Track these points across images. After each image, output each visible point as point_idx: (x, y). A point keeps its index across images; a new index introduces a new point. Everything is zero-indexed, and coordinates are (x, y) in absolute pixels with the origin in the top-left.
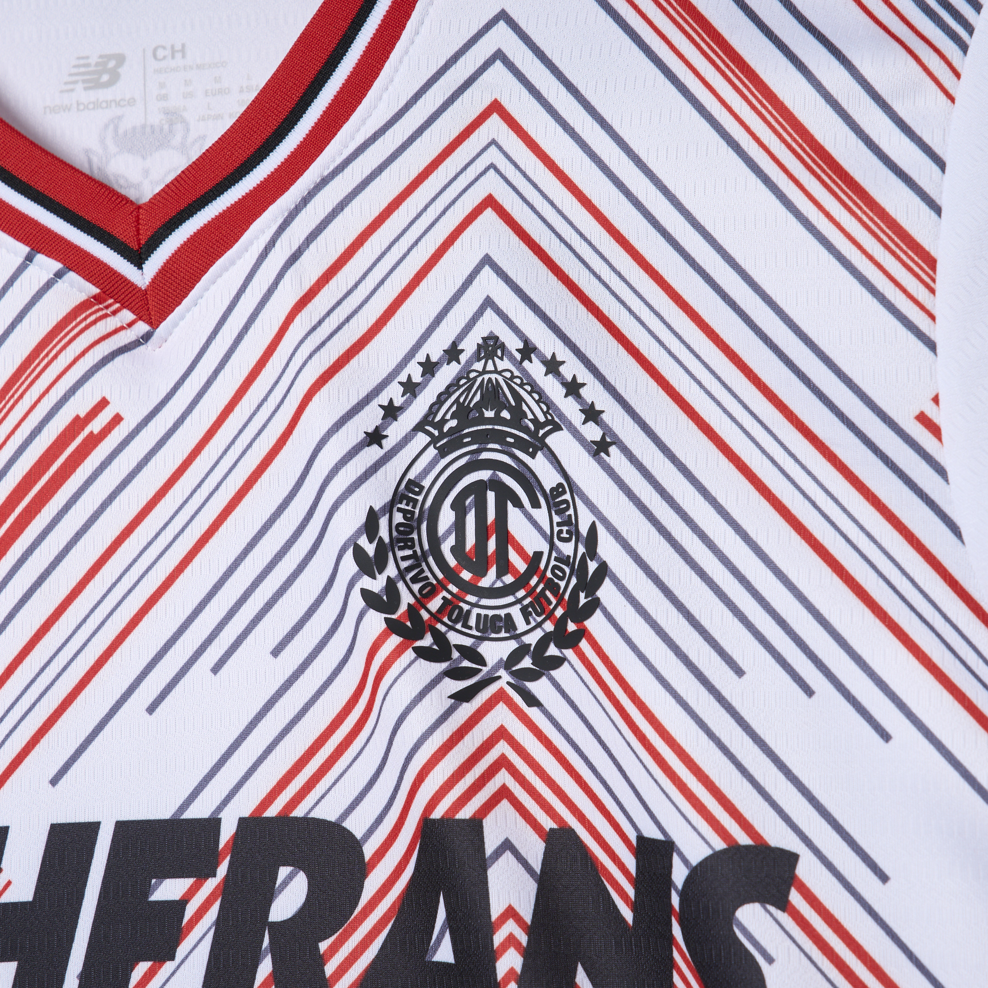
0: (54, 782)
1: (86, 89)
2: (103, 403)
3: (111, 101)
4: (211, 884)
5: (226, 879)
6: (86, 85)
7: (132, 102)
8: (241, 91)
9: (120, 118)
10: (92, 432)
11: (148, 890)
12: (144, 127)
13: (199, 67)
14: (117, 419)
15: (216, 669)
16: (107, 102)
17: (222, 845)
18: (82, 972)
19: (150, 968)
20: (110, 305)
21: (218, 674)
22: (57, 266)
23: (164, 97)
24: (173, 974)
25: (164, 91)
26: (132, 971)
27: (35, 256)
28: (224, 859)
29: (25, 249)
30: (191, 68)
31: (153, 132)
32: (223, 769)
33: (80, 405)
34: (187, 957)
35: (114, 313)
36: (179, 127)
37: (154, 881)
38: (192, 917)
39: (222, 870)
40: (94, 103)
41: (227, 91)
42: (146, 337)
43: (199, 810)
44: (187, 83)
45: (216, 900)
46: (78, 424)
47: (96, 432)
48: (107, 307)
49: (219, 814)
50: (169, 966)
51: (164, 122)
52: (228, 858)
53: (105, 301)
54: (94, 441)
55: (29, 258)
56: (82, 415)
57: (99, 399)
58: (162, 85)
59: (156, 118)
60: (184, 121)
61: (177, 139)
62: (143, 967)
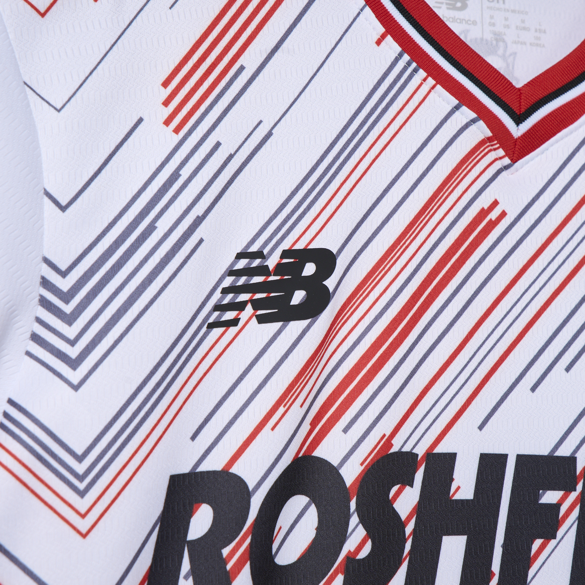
0: (481, 428)
1: (448, 8)
2: (495, 203)
3: (463, 20)
4: (573, 496)
5: (582, 493)
6: (448, 6)
7: (474, 23)
8: (536, 31)
9: (468, 31)
10: (491, 219)
11: (538, 497)
12: (482, 39)
13: (513, 11)
14: (503, 214)
15: (568, 369)
16: (460, 19)
17: (578, 472)
18: (503, 544)
19: (542, 543)
20: (495, 144)
21: (569, 373)
22: (473, 115)
23: (494, 25)
24: (556, 547)
25: (493, 21)
26: (532, 544)
27: (461, 107)
28: (580, 481)
29: (456, 102)
30: (508, 11)
31: (487, 44)
32: (576, 429)
33: (483, 202)
34: (563, 538)
35: (495, 149)
36: (501, 44)
37: (541, 491)
38: (564, 514)
39: (579, 487)
40: (453, 18)
41: (528, 29)
42: (506, 167)
43: (564, 451)
44: (506, 19)
45: (577, 505)
46: (483, 213)
47: (493, 219)
48: (492, 145)
49: (575, 454)
50: (553, 543)
51: (493, 39)
52: (582, 481)
53: (493, 141)
54: (492, 225)
55: (457, 108)
56: (486, 208)
57: (494, 200)
58: (492, 17)
59: (488, 36)
60: (504, 41)
61: (500, 52)
62: (537, 543)
